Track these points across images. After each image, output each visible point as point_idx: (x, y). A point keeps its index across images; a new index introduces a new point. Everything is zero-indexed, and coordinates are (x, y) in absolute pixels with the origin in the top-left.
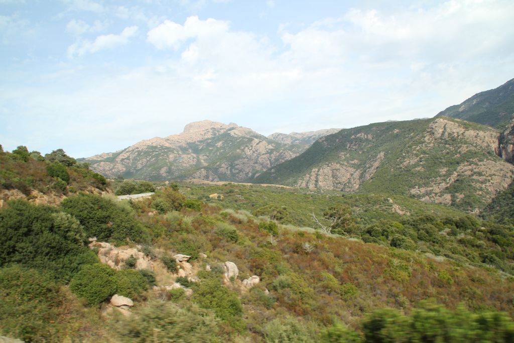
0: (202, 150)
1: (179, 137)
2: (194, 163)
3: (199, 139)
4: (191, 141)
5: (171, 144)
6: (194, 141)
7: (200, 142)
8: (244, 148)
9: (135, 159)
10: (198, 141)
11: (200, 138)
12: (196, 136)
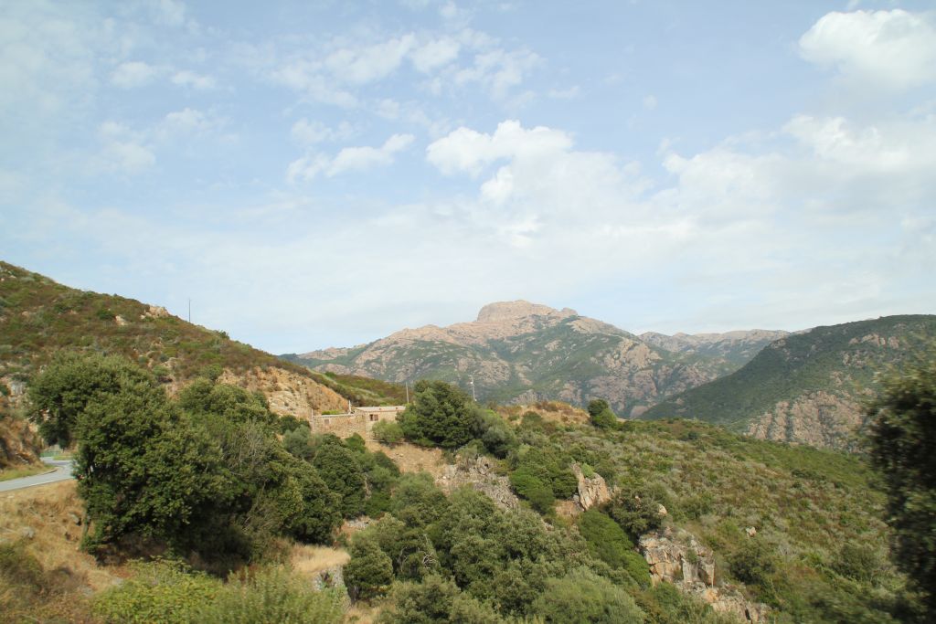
0: (517, 354)
1: (472, 328)
2: (506, 379)
3: (509, 335)
4: (495, 338)
5: (457, 339)
6: (500, 337)
7: (512, 339)
8: (604, 356)
9: (391, 363)
10: (508, 338)
11: (511, 332)
12: (503, 329)
